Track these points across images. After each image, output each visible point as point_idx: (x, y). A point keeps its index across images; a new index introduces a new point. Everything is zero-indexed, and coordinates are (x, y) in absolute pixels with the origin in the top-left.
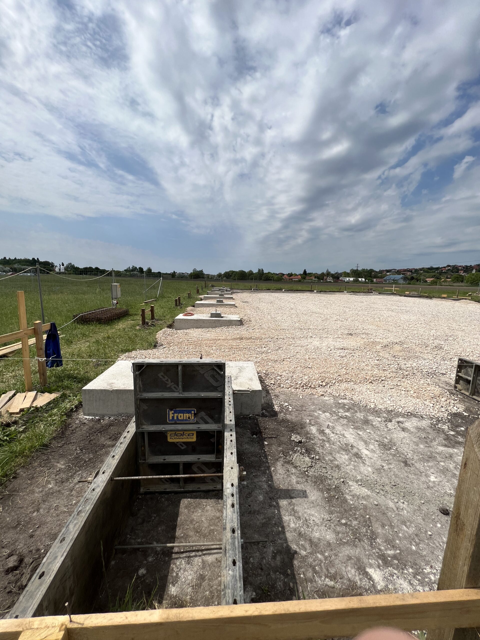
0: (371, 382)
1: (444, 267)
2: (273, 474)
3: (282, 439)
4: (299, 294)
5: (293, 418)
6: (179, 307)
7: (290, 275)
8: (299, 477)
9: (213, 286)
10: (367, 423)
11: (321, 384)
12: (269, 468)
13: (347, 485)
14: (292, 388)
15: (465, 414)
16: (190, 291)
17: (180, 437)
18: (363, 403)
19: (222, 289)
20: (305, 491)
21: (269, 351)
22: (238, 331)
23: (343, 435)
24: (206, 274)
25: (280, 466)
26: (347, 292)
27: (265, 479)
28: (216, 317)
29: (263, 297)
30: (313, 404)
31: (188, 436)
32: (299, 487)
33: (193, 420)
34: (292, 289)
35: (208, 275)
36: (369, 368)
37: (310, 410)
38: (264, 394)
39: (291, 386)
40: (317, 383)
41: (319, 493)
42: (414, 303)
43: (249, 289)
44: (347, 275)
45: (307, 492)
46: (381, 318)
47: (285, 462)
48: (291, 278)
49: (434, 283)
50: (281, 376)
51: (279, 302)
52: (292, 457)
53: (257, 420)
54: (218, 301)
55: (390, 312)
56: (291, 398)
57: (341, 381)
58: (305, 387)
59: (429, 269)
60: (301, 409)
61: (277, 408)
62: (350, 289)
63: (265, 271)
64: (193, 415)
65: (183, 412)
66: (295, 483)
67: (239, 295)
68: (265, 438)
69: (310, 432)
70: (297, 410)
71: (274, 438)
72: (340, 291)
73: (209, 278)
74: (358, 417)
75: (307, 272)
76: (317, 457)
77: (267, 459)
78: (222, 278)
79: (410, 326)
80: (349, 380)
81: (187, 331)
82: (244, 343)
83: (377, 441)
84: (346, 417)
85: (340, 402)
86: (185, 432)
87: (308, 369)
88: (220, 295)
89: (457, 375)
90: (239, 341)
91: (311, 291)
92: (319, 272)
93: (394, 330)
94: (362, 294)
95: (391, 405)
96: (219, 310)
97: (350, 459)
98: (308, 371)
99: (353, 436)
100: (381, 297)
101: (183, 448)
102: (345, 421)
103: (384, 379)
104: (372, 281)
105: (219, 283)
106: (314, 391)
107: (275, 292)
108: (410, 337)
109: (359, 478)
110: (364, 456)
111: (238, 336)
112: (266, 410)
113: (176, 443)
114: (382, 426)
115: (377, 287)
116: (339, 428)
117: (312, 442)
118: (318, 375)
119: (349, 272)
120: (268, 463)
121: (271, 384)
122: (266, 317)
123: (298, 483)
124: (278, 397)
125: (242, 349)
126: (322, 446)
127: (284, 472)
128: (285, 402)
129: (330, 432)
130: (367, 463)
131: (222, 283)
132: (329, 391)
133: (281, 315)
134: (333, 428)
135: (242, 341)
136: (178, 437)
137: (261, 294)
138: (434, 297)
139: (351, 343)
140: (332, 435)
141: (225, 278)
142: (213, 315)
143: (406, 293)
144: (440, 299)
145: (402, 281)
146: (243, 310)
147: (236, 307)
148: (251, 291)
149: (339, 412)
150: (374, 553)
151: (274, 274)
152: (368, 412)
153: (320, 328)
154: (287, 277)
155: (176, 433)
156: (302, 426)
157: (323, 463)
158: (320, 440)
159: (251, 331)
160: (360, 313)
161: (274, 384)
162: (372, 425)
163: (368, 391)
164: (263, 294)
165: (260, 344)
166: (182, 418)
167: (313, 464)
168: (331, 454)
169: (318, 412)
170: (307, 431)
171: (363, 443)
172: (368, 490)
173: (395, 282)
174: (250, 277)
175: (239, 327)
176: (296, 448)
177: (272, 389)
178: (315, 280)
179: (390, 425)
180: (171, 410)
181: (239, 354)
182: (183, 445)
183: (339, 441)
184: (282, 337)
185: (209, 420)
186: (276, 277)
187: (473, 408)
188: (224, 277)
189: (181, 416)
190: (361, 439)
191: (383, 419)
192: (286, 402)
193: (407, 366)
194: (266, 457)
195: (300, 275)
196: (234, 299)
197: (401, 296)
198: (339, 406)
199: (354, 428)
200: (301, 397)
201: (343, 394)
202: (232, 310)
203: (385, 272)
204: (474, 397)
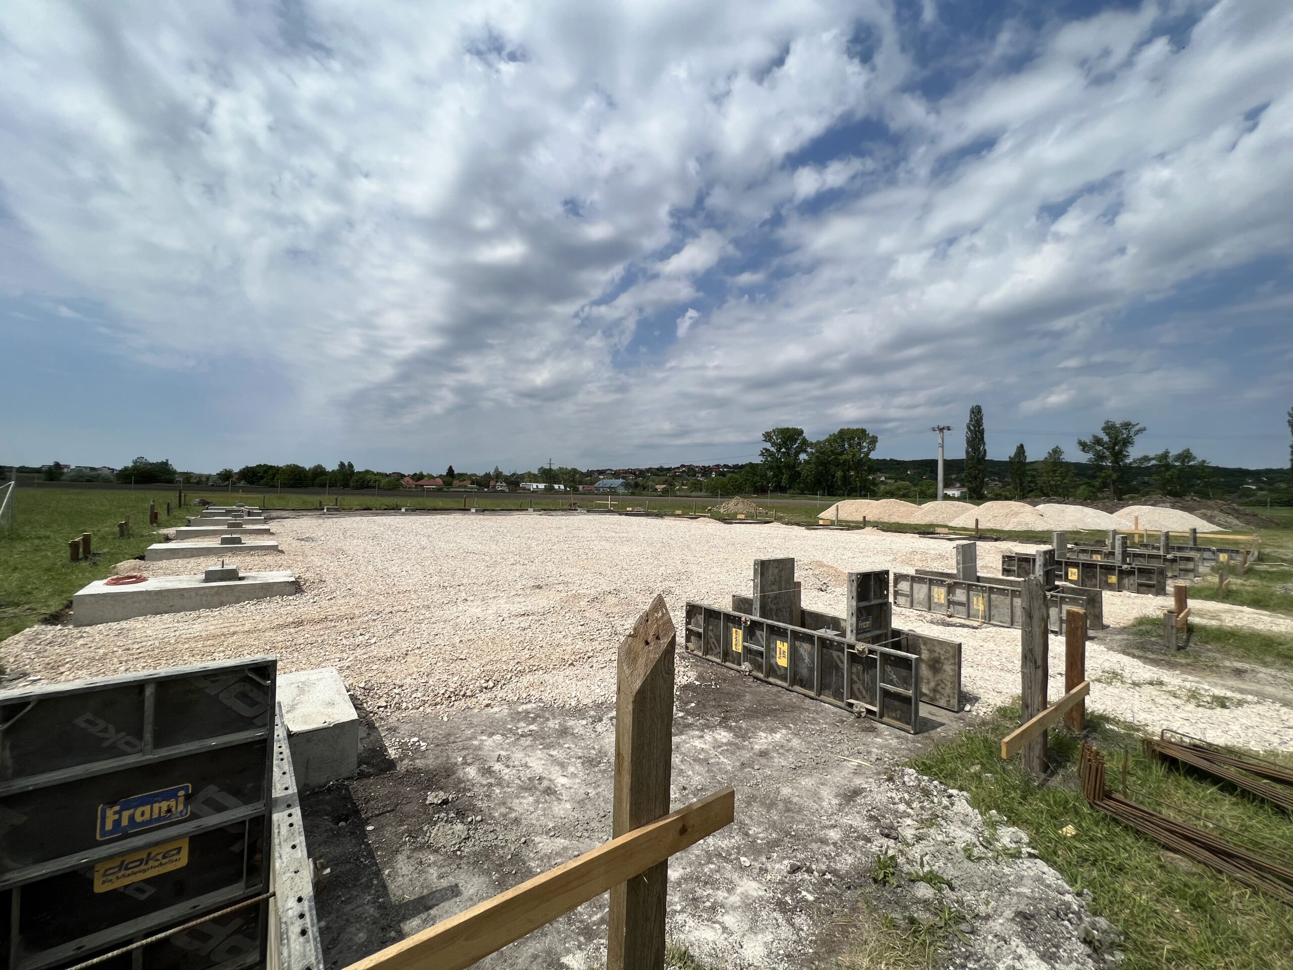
0: (572, 664)
1: (678, 468)
2: (388, 882)
3: (407, 808)
4: (439, 517)
5: (429, 762)
6: (84, 564)
7: (418, 477)
8: (444, 866)
9: (205, 503)
10: (565, 733)
11: (484, 685)
12: (378, 873)
13: (532, 845)
14: (427, 705)
15: (697, 683)
16: (128, 518)
17: (136, 870)
18: (560, 702)
19: (236, 511)
20: (457, 885)
21: (373, 641)
22: (289, 608)
23: (526, 766)
24: (179, 470)
25: (403, 861)
26: (534, 511)
27: (369, 898)
28: (222, 580)
29: (355, 525)
30: (471, 725)
31: (164, 857)
32: (444, 883)
33: (181, 812)
34: (421, 507)
35: (188, 477)
36: (569, 640)
37: (464, 738)
38: (362, 732)
39: (425, 702)
40: (478, 684)
41: (484, 879)
42: (639, 526)
43: (316, 509)
44: (533, 478)
45: (460, 885)
46: (590, 555)
47: (415, 849)
48: (419, 483)
49: (665, 492)
50: (402, 686)
51: (393, 536)
52: (428, 835)
53: (347, 789)
54: (224, 541)
55: (603, 543)
56: (424, 727)
57: (522, 672)
58: (453, 699)
59: (658, 469)
60: (447, 740)
61: (394, 752)
62: (539, 504)
63: (357, 469)
64: (181, 800)
65: (150, 801)
66: (435, 881)
67: (288, 523)
68: (368, 819)
69: (465, 779)
70: (438, 745)
71: (388, 812)
72: (521, 509)
73: (190, 483)
74: (550, 728)
75: (456, 472)
76: (479, 818)
77: (373, 858)
78: (234, 483)
79: (632, 563)
80: (535, 668)
81: (124, 624)
82: (307, 633)
83: (580, 758)
84: (531, 733)
85: (520, 710)
86: (155, 851)
87: (459, 662)
88: (230, 525)
89: (687, 629)
90: (292, 630)
91: (465, 510)
92: (481, 473)
93: (609, 571)
94: (559, 513)
95: (602, 693)
96: (231, 563)
97: (537, 802)
98: (458, 665)
99: (543, 762)
100: (591, 517)
101: (143, 897)
102: (528, 741)
103: (591, 654)
104: (576, 490)
105: (224, 494)
106: (471, 702)
107: (383, 514)
108: (631, 581)
109: (551, 825)
110: (559, 788)
111: (291, 620)
112: (367, 764)
113: (122, 890)
114: (589, 733)
115: (583, 500)
116: (518, 756)
117: (469, 795)
118: (478, 670)
119: (536, 472)
120: (377, 864)
121: (379, 707)
122: (362, 568)
123: (440, 877)
124: (395, 731)
125: (302, 646)
126: (487, 796)
127: (412, 869)
128: (411, 737)
129: (503, 767)
130: (565, 798)
131: (235, 495)
132: (500, 695)
133: (399, 562)
134: (508, 758)
135: (301, 628)
136: (130, 872)
137: (348, 519)
138: (666, 515)
139: (540, 602)
140: (507, 771)
141: (242, 483)
142: (210, 576)
143: (628, 509)
144: (673, 518)
145: (621, 490)
146: (301, 558)
147: (282, 552)
148: (321, 512)
149: (518, 728)
150: (572, 931)
151: (378, 474)
152: (566, 715)
153: (483, 580)
154: (411, 481)
155: (123, 862)
156: (448, 771)
157: (490, 824)
158: (483, 786)
159: (325, 603)
160: (555, 547)
161: (386, 707)
162: (573, 734)
163: (567, 681)
164: (354, 519)
165: (349, 628)
166: (147, 816)
167: (471, 833)
168: (504, 803)
169: (479, 738)
170: (459, 779)
171: (557, 768)
172: (565, 838)
173: (613, 492)
174: (317, 481)
175: (291, 598)
176: (437, 816)
177: (382, 719)
178: (472, 488)
179: (600, 727)
180: (112, 804)
181: (294, 660)
182: (146, 887)
183: (519, 778)
184: (402, 608)
185: (231, 800)
186: (384, 481)
187: (707, 672)
188: (239, 480)
189: (143, 813)
190: (555, 761)
191: (590, 720)
192: (414, 736)
193: (625, 627)
194: (371, 855)
195: (441, 476)
196: (273, 534)
197: (620, 514)
198: (518, 717)
199: (544, 748)
200: (445, 719)
201: (524, 695)
202: (270, 559)
203: (596, 474)
204: (709, 657)
